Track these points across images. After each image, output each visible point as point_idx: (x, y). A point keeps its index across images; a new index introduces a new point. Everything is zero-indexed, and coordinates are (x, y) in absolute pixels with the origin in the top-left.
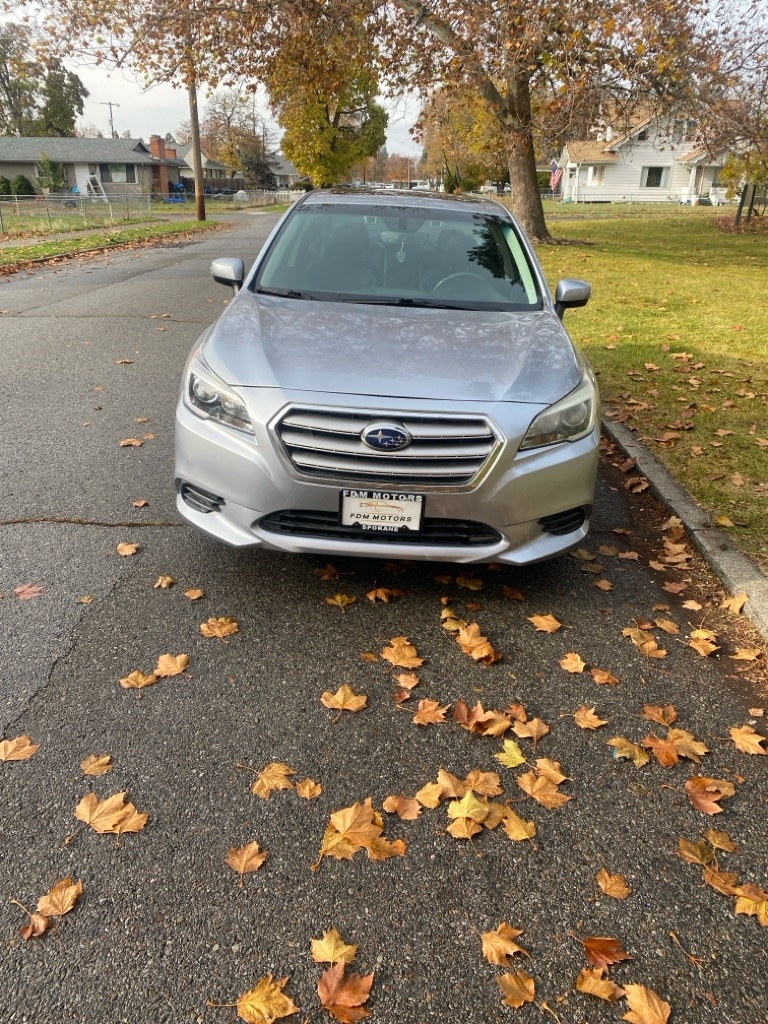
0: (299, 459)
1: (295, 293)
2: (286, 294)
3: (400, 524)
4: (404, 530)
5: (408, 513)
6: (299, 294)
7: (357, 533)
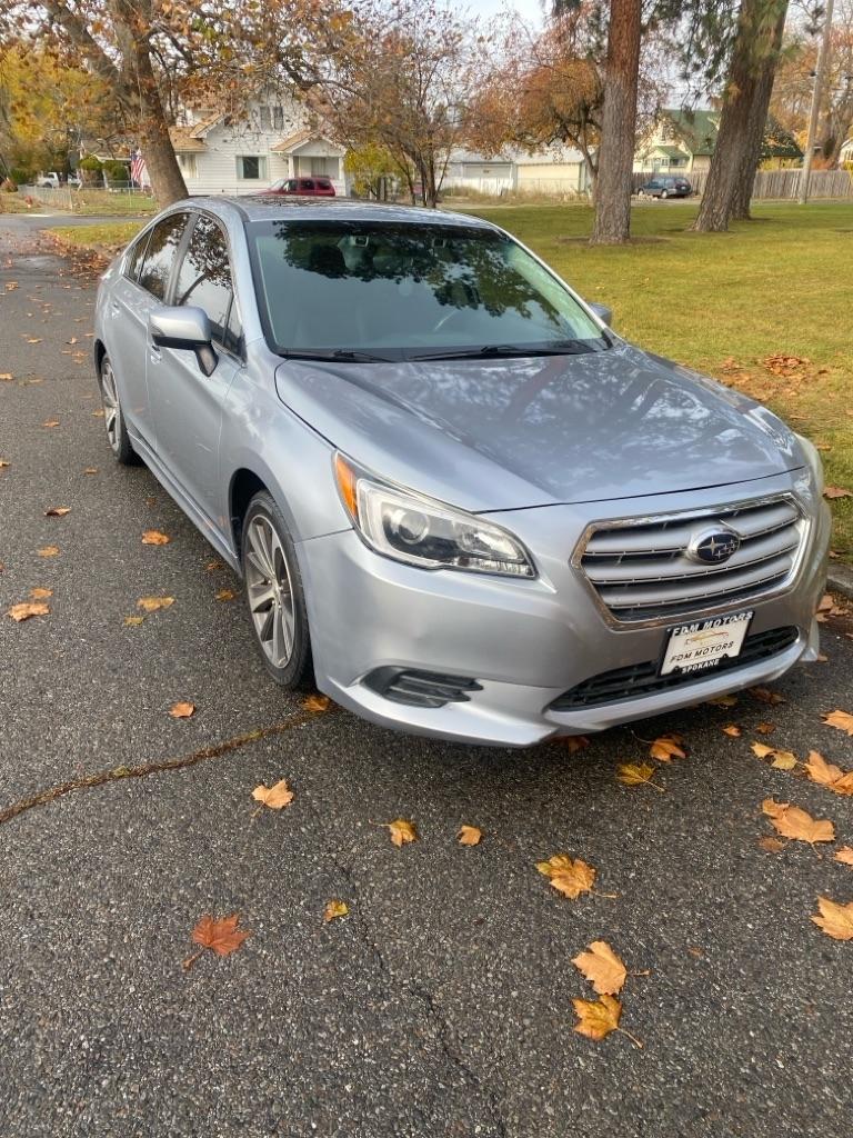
0: (613, 600)
1: (345, 354)
2: (332, 355)
3: (720, 655)
4: (725, 659)
5: (730, 636)
6: (351, 355)
7: (679, 678)
